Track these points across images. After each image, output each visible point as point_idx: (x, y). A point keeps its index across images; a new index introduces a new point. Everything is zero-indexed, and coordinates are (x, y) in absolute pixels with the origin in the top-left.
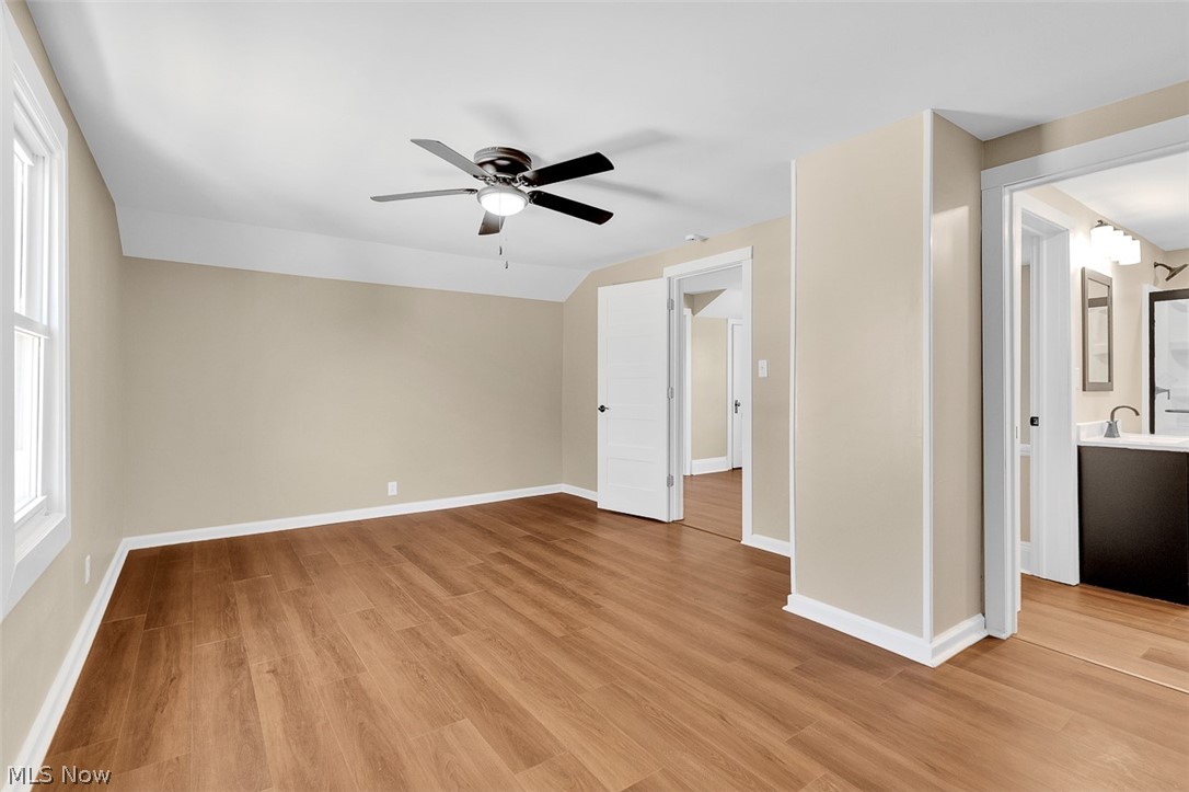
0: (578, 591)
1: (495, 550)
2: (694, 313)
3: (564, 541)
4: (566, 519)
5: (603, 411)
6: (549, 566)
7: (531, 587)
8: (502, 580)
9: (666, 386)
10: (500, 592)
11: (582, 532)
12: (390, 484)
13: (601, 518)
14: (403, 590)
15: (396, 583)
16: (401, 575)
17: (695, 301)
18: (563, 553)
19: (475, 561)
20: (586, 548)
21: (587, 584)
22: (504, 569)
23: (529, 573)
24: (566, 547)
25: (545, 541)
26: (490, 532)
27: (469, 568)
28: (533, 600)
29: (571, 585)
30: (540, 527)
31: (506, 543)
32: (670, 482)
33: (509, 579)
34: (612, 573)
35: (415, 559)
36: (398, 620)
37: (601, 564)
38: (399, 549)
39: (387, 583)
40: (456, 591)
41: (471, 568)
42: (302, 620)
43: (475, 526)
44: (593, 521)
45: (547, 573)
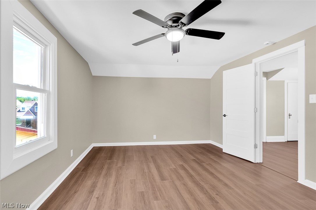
0: (209, 190)
1: (181, 163)
2: (267, 79)
3: (207, 164)
4: (210, 155)
5: (225, 116)
6: (199, 174)
7: (190, 184)
8: (180, 178)
9: (253, 107)
10: (178, 183)
11: (215, 162)
12: (154, 136)
13: (224, 156)
14: (147, 174)
15: (146, 170)
16: (148, 167)
17: (267, 75)
18: (206, 170)
19: (173, 166)
20: (215, 169)
21: (214, 188)
22: (182, 172)
23: (191, 176)
24: (208, 167)
25: (199, 163)
26: (182, 156)
27: (170, 169)
28: (189, 191)
29: (206, 187)
30: (199, 157)
31: (185, 161)
32: (256, 147)
33: (183, 178)
34: (226, 185)
35: (155, 162)
36: (141, 187)
37: (221, 178)
38: (152, 157)
39: (143, 169)
40: (163, 178)
41: (171, 169)
42: (115, 179)
43: (177, 152)
44: (220, 157)
45: (197, 178)
